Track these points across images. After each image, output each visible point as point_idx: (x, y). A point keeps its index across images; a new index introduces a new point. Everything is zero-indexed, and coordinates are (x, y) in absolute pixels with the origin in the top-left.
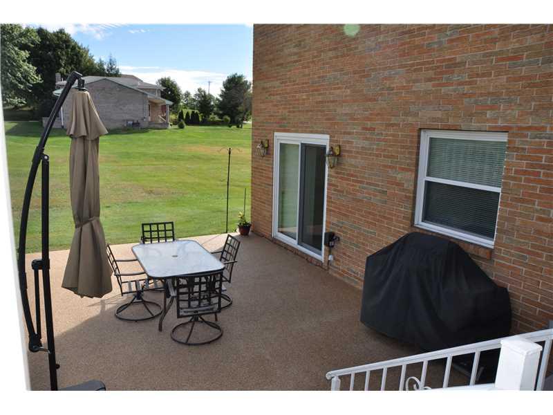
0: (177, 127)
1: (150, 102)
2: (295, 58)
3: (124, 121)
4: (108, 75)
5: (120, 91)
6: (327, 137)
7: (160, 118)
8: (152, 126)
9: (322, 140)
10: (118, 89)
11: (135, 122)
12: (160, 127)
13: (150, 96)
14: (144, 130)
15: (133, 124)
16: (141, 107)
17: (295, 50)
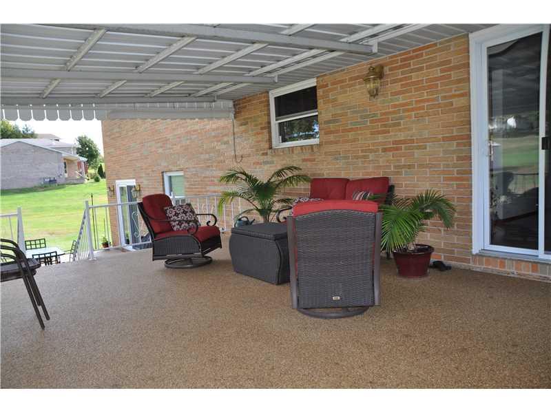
0: (93, 180)
1: (65, 159)
2: (117, 135)
3: (41, 179)
4: (24, 137)
5: (35, 152)
6: (134, 180)
7: (77, 174)
8: (68, 182)
9: (132, 182)
10: (33, 150)
11: (52, 179)
12: (75, 182)
13: (64, 154)
14: (61, 186)
15: (50, 181)
16: (57, 165)
17: (118, 130)
